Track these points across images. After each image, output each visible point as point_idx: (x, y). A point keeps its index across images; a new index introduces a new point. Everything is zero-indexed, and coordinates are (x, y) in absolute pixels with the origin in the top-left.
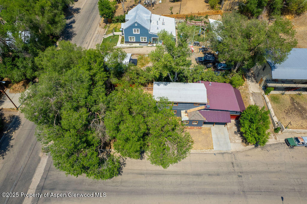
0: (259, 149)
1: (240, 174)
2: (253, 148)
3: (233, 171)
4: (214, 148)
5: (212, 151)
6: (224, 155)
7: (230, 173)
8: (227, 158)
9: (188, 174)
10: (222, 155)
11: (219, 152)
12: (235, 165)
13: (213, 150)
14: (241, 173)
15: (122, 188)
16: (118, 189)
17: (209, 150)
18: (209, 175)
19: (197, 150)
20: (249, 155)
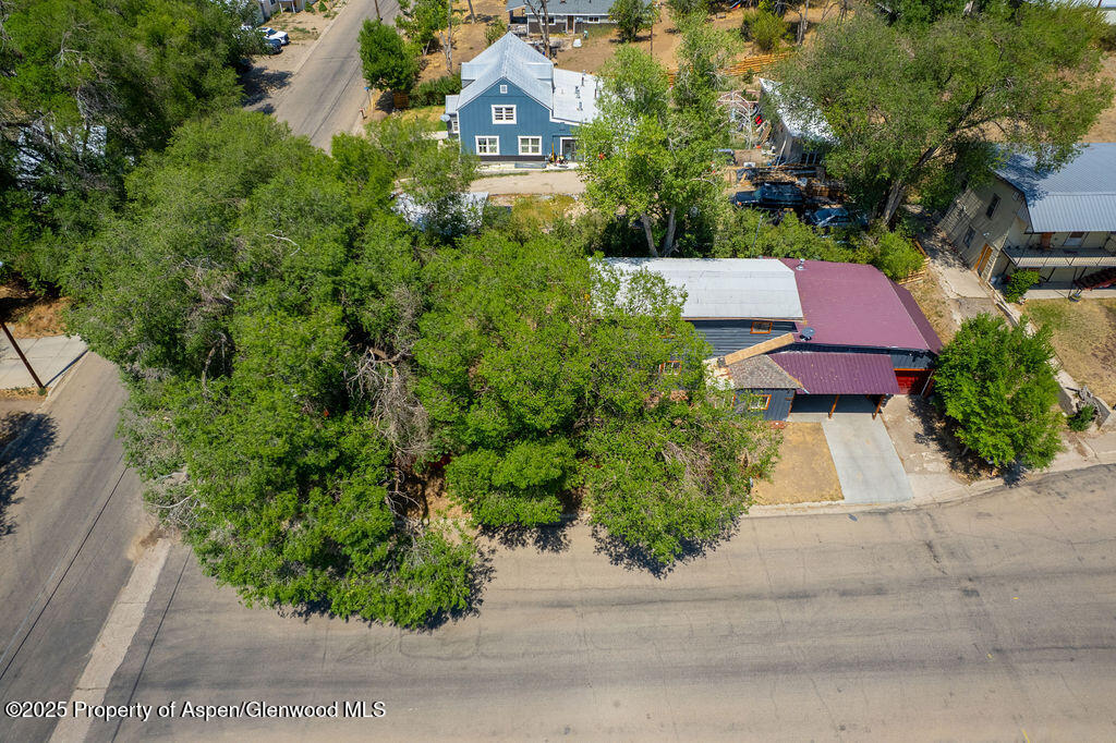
1: (969, 585)
3: (939, 573)
4: (846, 493)
5: (840, 507)
6: (890, 517)
7: (926, 583)
8: (906, 529)
9: (756, 596)
10: (879, 518)
11: (867, 509)
12: (939, 550)
13: (841, 502)
14: (971, 580)
15: (484, 663)
16: (464, 668)
17: (825, 503)
18: (844, 593)
19: (781, 506)
20: (989, 515)
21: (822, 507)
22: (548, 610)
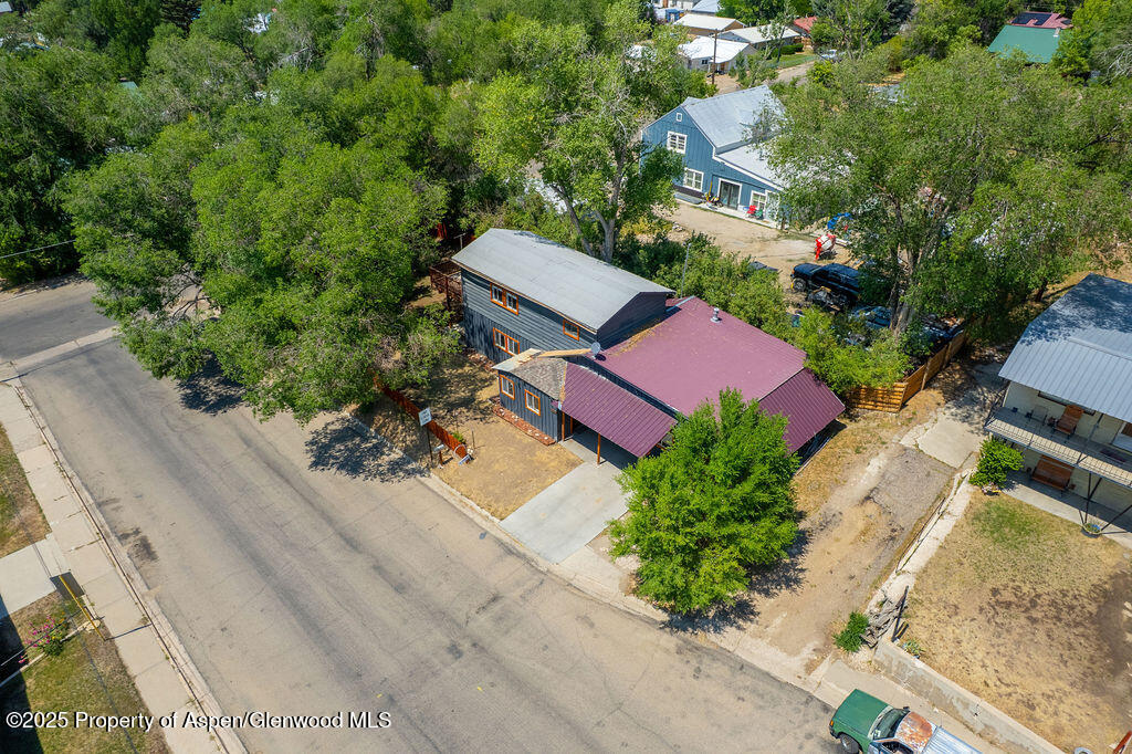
0: (670, 640)
1: (465, 646)
2: (650, 622)
3: (461, 618)
4: (511, 518)
5: (496, 527)
6: (510, 559)
7: (440, 615)
8: (503, 575)
9: (330, 521)
10: (500, 551)
11: (506, 539)
12: (497, 608)
13: (496, 520)
14: (474, 645)
15: (174, 439)
16: (165, 435)
17: (485, 512)
18: (378, 568)
19: (454, 491)
20: (592, 625)
21: (480, 514)
22: (239, 440)
